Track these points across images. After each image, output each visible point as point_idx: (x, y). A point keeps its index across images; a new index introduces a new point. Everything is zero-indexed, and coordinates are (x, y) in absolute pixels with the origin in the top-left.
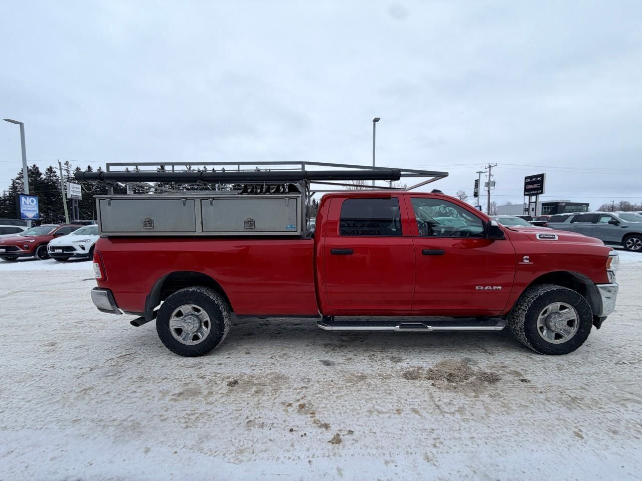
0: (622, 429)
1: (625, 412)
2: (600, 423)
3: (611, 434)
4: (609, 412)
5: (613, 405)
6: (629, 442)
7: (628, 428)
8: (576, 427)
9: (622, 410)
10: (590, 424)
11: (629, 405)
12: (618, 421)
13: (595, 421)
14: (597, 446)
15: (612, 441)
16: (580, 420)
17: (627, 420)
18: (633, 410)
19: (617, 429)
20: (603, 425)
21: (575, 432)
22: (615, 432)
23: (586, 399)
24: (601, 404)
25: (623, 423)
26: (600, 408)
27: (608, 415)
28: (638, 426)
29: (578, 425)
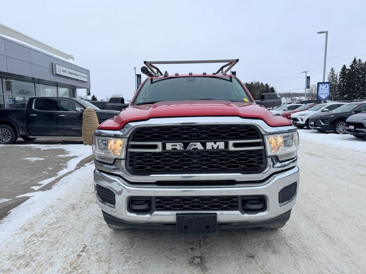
0: (50, 209)
1: (54, 216)
2: (58, 206)
3: (52, 206)
4: (59, 212)
5: (60, 216)
6: (46, 207)
7: (49, 211)
8: (62, 201)
9: (56, 216)
10: (60, 204)
11: (55, 220)
12: (53, 211)
13: (60, 206)
14: (52, 200)
15: (50, 204)
16: (64, 203)
17: (51, 213)
18: (52, 219)
19: (52, 208)
20: (56, 207)
21: (61, 199)
22: (51, 207)
23: (71, 211)
24: (64, 213)
25: (51, 211)
26: (63, 211)
27: (58, 211)
28: (46, 214)
29: (63, 202)
